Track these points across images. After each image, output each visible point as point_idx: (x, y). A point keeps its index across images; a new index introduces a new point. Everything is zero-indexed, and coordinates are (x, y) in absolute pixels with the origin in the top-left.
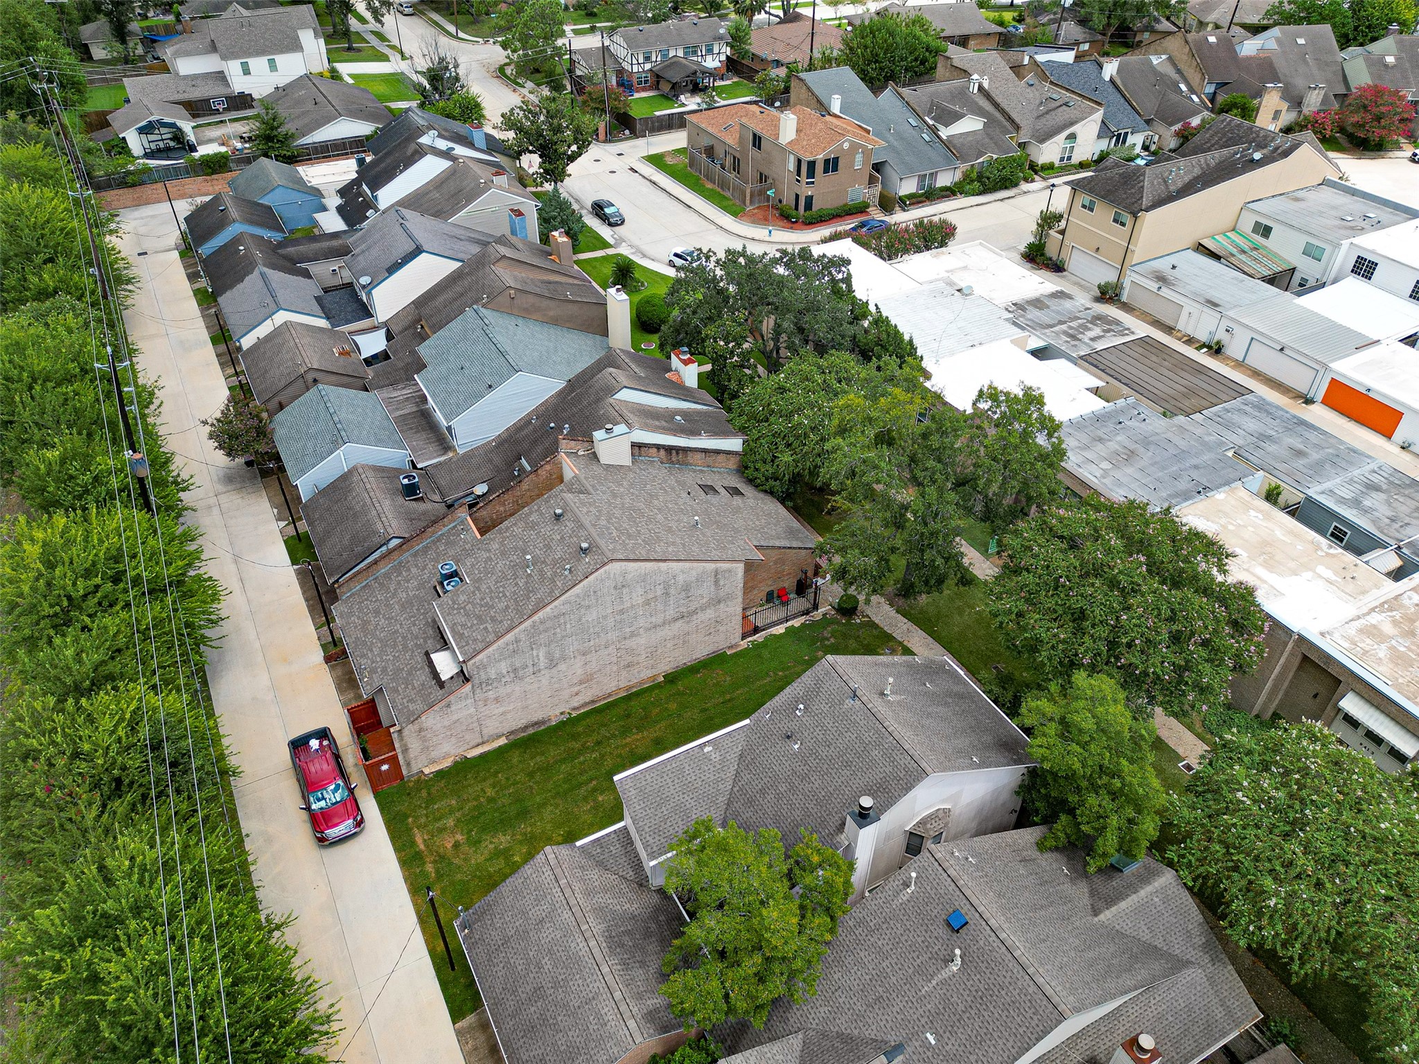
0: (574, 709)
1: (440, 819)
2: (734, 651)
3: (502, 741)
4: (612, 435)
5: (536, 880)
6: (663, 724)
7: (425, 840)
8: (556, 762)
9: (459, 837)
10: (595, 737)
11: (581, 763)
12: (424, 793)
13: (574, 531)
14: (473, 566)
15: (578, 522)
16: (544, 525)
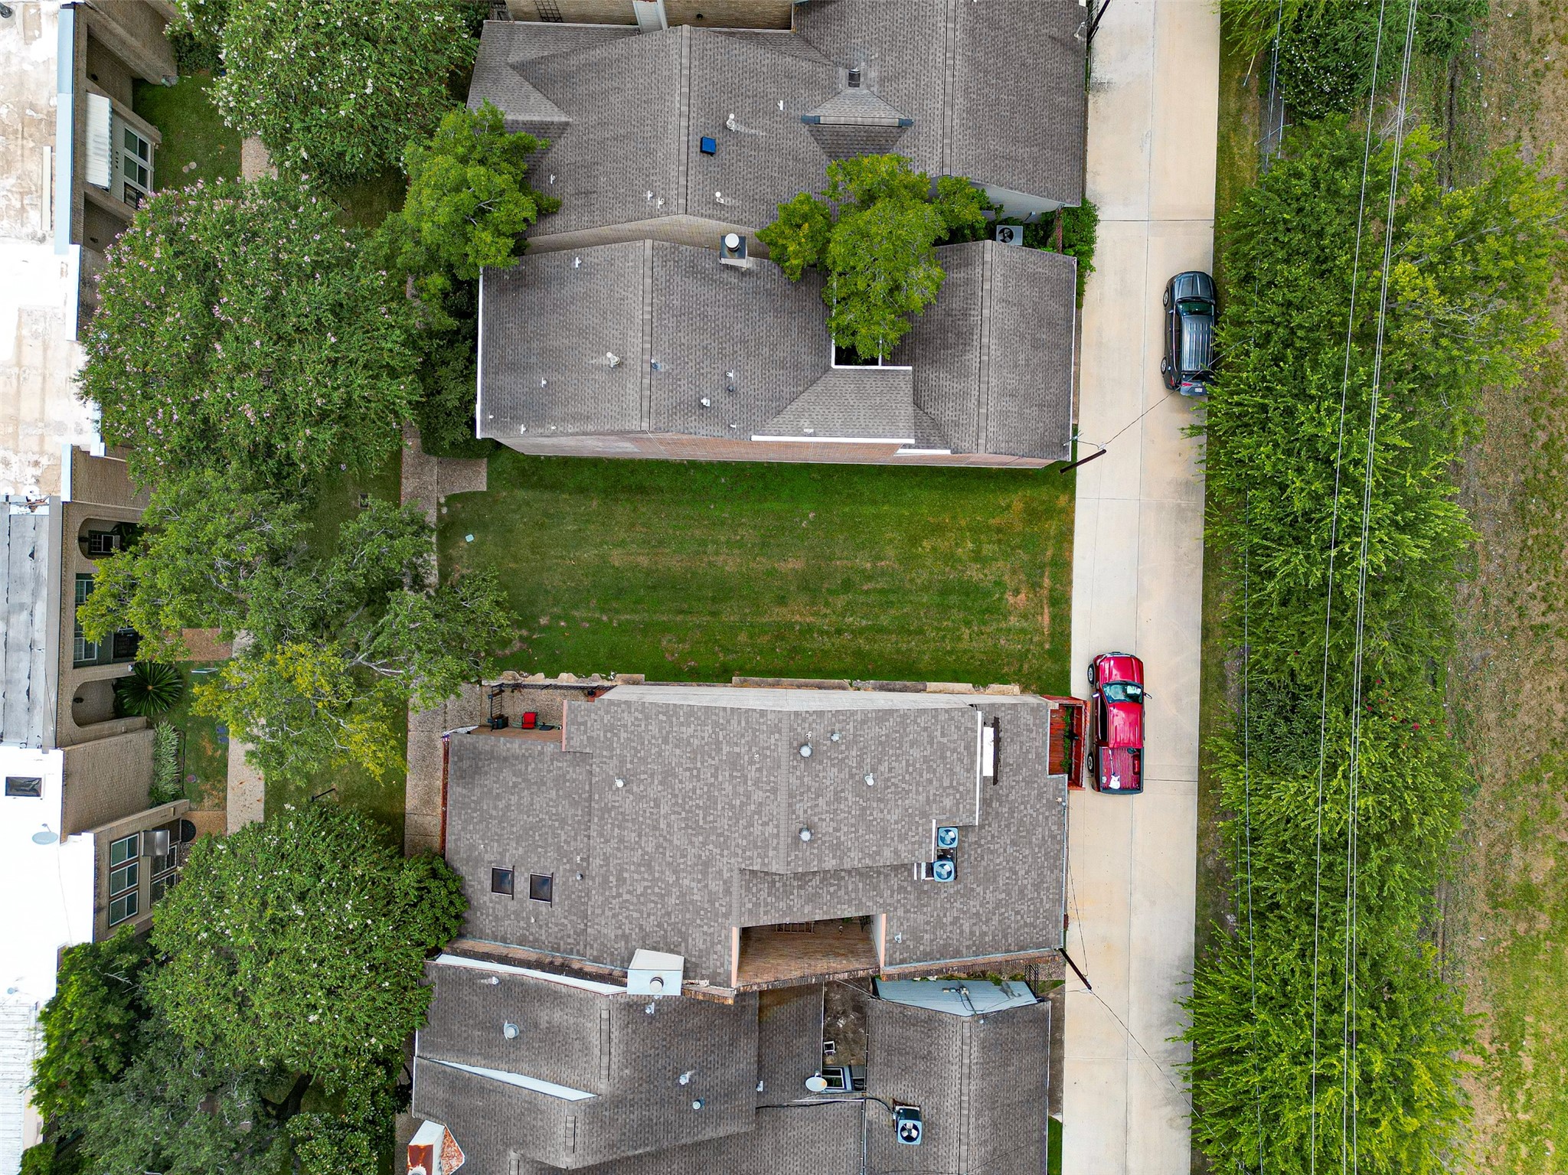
0: (844, 688)
1: (1023, 631)
2: (636, 676)
3: (932, 685)
4: (656, 974)
5: (1001, 432)
6: (765, 620)
7: (1042, 616)
8: (890, 632)
9: (1011, 600)
10: (837, 641)
11: (865, 616)
12: (1025, 670)
13: (802, 794)
14: (920, 843)
15: (790, 805)
16: (827, 838)
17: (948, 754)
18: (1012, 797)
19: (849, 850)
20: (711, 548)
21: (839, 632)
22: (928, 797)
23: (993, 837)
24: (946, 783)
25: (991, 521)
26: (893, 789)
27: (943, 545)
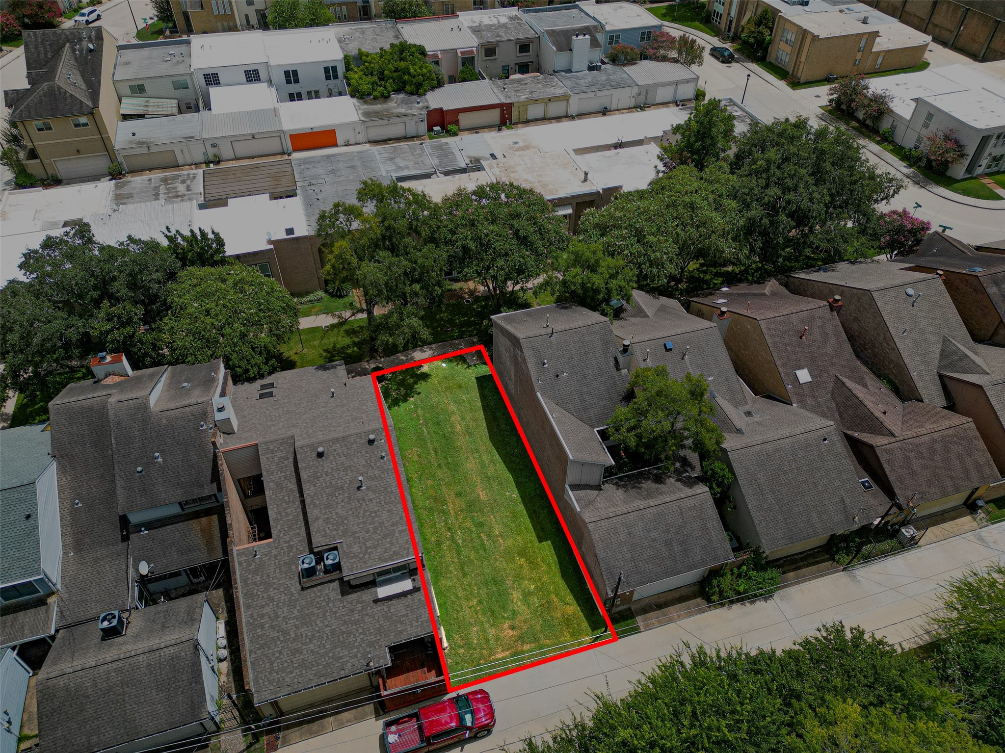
1: (487, 640)
5: (604, 532)
6: (444, 490)
7: (502, 651)
8: (459, 557)
9: (506, 626)
10: (444, 530)
11: (464, 541)
12: (462, 651)
13: (345, 445)
14: (325, 536)
15: (338, 439)
16: (320, 468)
17: (388, 540)
18: (367, 619)
19: (315, 486)
20: (476, 455)
21: (449, 529)
22: (356, 533)
23: (336, 612)
24: (368, 544)
25: (553, 596)
26: (358, 505)
27: (526, 570)
